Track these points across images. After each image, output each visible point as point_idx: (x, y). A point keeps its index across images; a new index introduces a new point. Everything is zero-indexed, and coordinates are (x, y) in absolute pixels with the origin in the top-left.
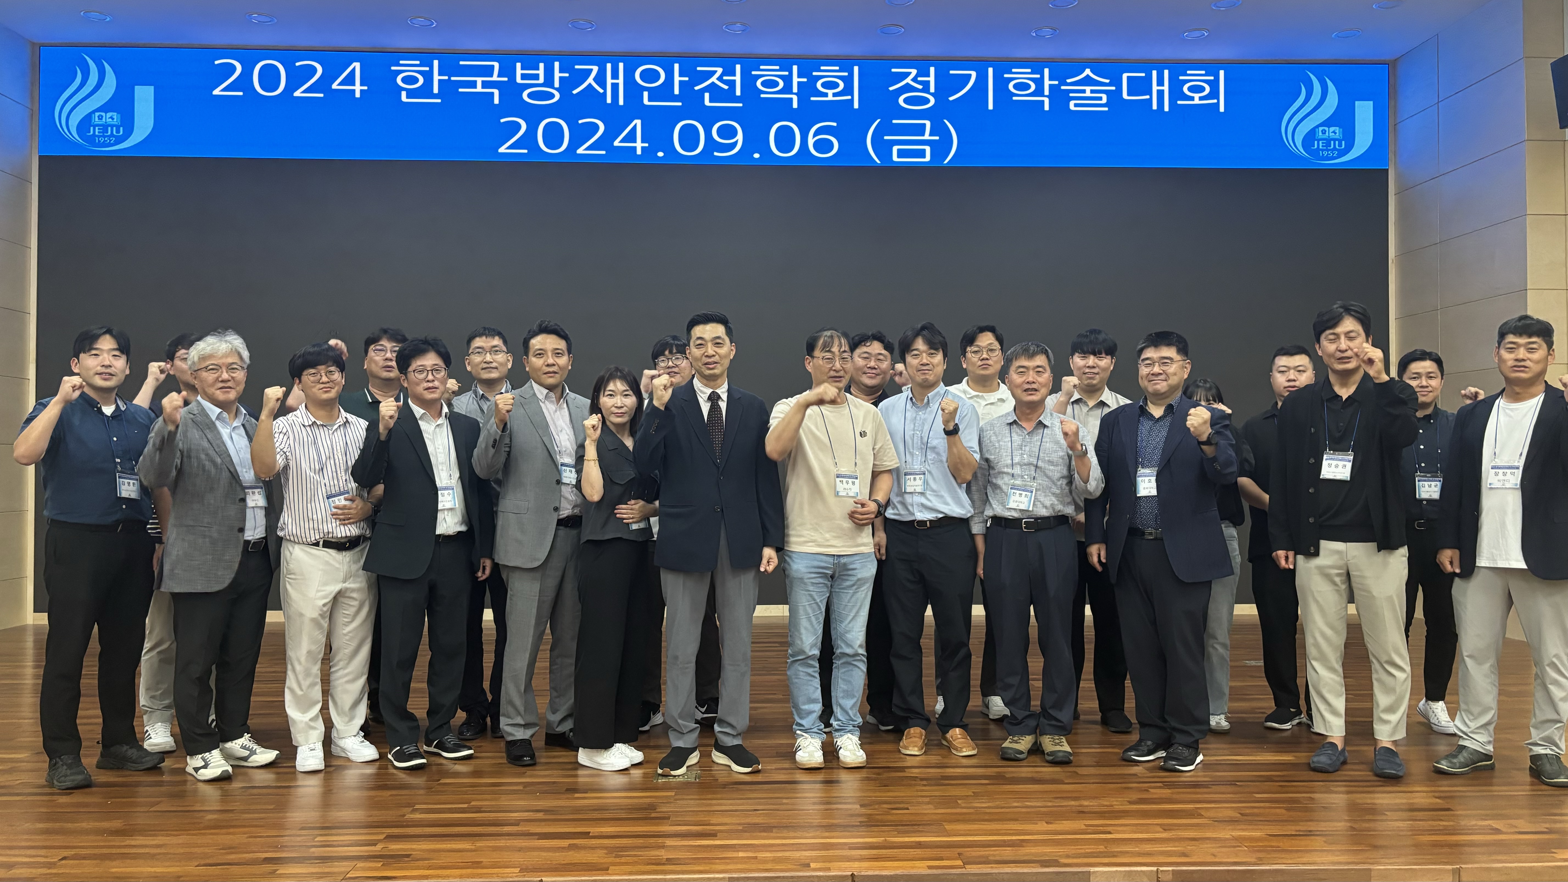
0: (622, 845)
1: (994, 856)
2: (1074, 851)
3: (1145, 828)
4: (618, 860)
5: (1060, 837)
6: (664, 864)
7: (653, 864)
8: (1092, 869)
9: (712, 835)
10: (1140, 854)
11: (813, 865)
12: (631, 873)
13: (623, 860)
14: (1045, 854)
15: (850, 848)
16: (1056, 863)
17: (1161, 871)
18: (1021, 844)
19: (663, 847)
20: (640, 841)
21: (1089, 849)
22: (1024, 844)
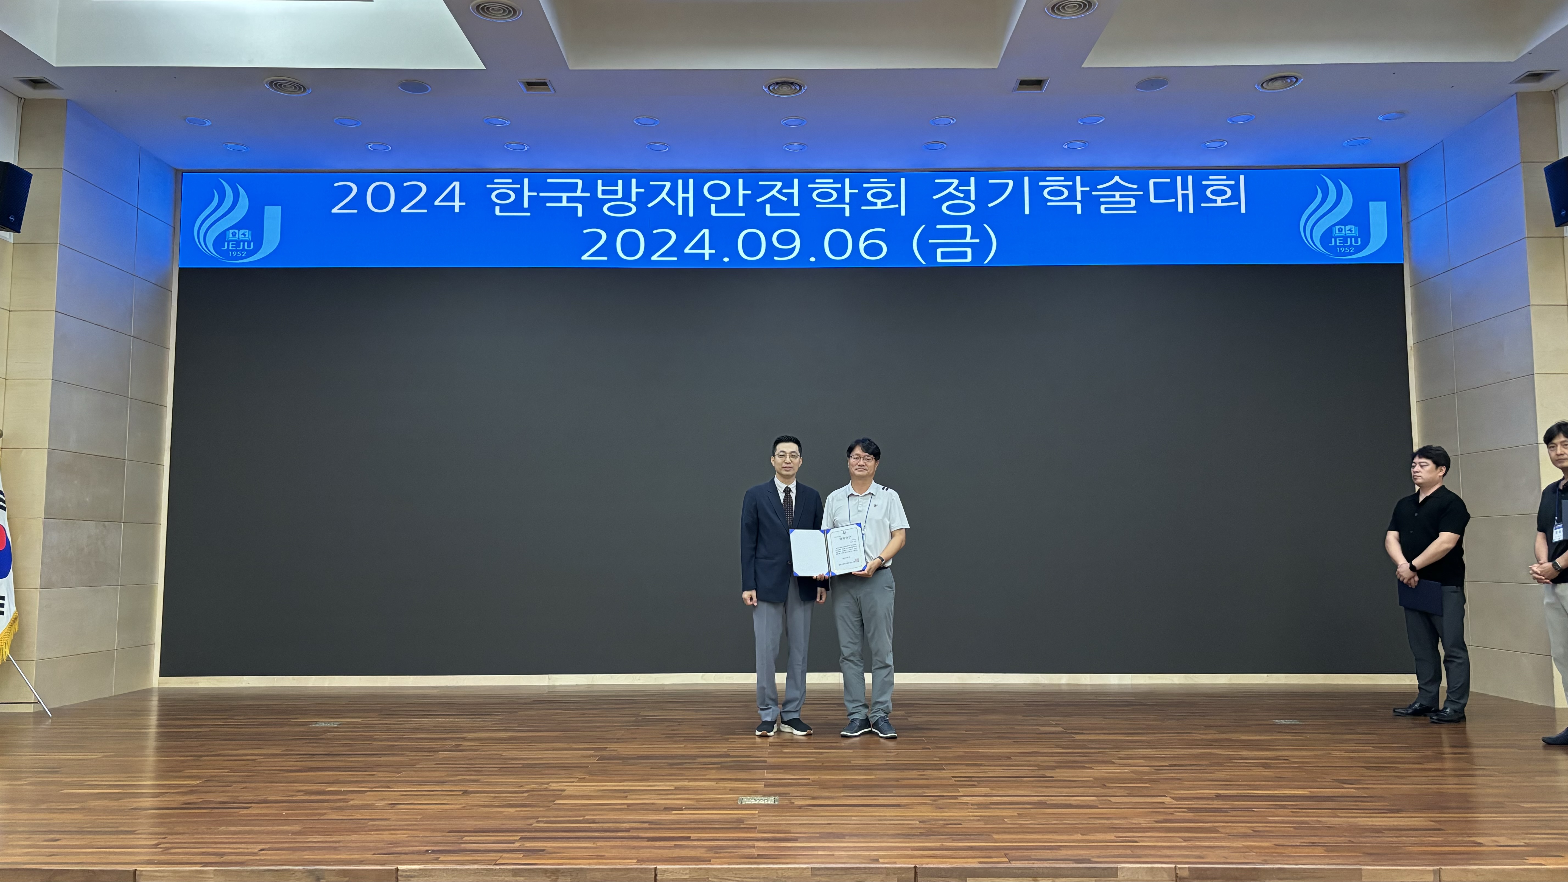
0: (719, 846)
1: (1035, 855)
2: (1104, 854)
3: (1169, 839)
4: (717, 855)
5: (1093, 844)
6: (756, 858)
7: (747, 858)
8: (1120, 866)
9: (795, 840)
10: (1161, 856)
11: (881, 860)
12: (729, 864)
13: (722, 855)
14: (1080, 855)
15: (912, 850)
16: (1089, 861)
17: (1179, 868)
18: (1059, 848)
19: (754, 847)
20: (735, 843)
21: (1116, 852)
22: (1061, 848)
